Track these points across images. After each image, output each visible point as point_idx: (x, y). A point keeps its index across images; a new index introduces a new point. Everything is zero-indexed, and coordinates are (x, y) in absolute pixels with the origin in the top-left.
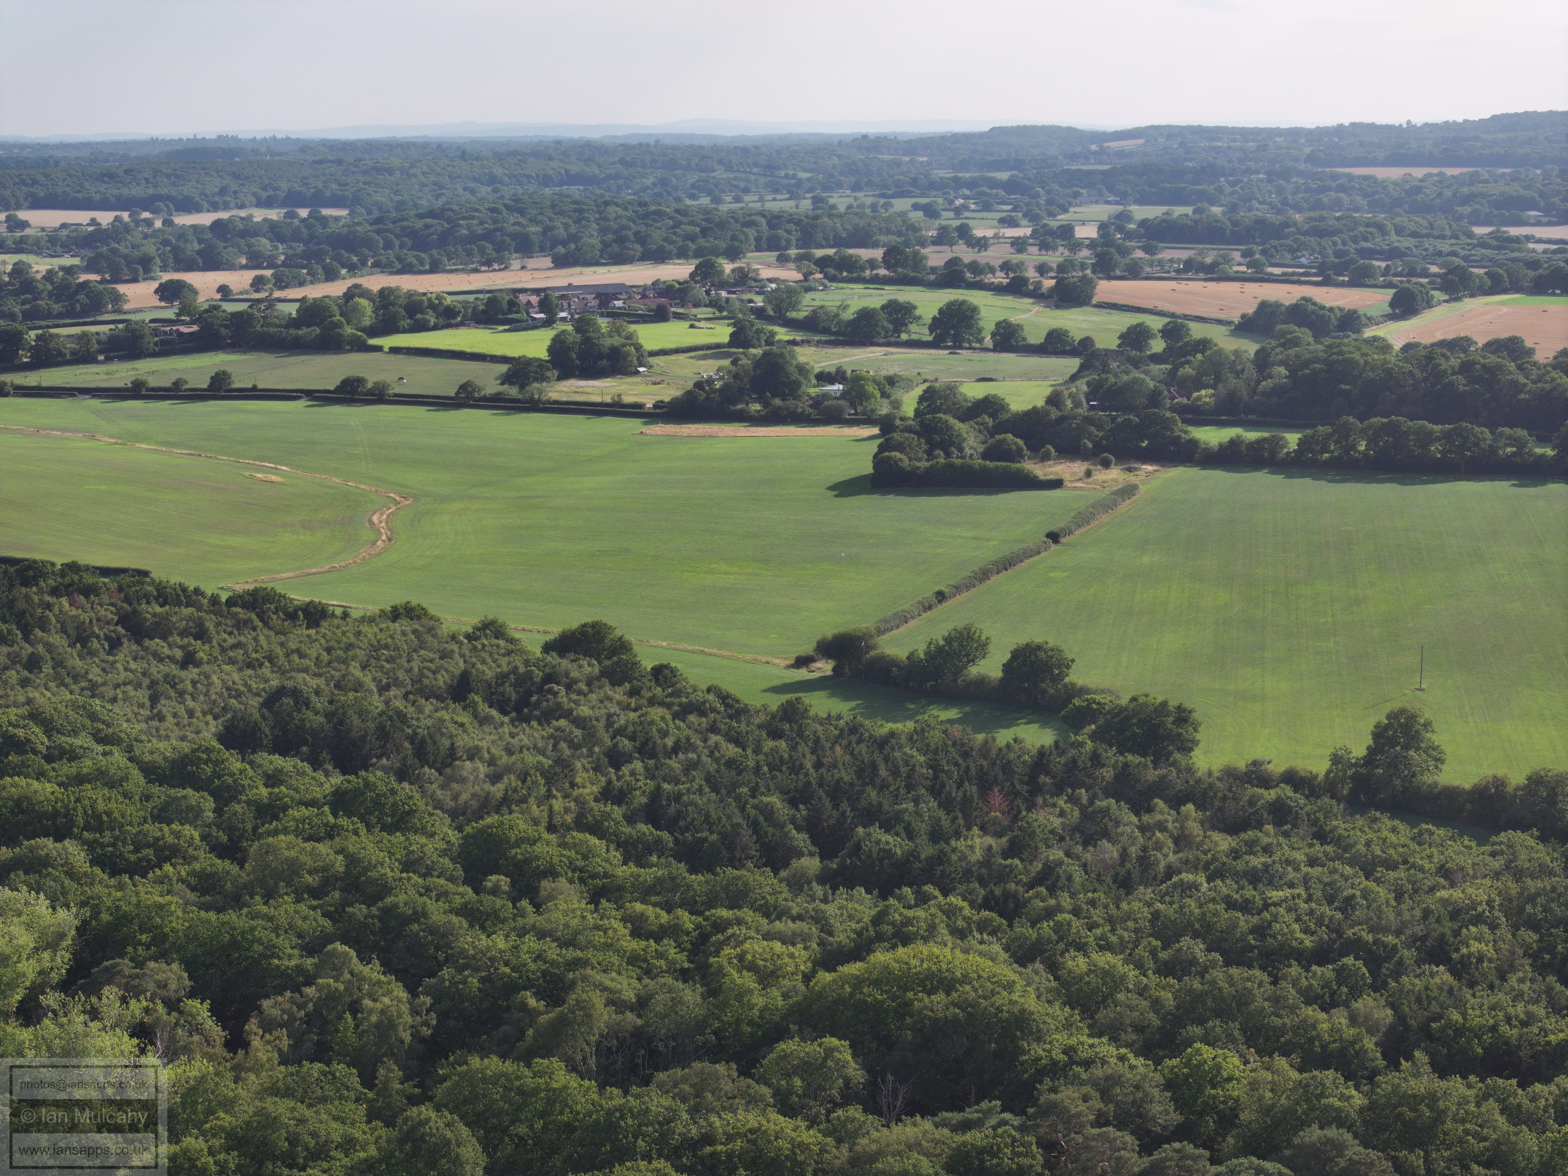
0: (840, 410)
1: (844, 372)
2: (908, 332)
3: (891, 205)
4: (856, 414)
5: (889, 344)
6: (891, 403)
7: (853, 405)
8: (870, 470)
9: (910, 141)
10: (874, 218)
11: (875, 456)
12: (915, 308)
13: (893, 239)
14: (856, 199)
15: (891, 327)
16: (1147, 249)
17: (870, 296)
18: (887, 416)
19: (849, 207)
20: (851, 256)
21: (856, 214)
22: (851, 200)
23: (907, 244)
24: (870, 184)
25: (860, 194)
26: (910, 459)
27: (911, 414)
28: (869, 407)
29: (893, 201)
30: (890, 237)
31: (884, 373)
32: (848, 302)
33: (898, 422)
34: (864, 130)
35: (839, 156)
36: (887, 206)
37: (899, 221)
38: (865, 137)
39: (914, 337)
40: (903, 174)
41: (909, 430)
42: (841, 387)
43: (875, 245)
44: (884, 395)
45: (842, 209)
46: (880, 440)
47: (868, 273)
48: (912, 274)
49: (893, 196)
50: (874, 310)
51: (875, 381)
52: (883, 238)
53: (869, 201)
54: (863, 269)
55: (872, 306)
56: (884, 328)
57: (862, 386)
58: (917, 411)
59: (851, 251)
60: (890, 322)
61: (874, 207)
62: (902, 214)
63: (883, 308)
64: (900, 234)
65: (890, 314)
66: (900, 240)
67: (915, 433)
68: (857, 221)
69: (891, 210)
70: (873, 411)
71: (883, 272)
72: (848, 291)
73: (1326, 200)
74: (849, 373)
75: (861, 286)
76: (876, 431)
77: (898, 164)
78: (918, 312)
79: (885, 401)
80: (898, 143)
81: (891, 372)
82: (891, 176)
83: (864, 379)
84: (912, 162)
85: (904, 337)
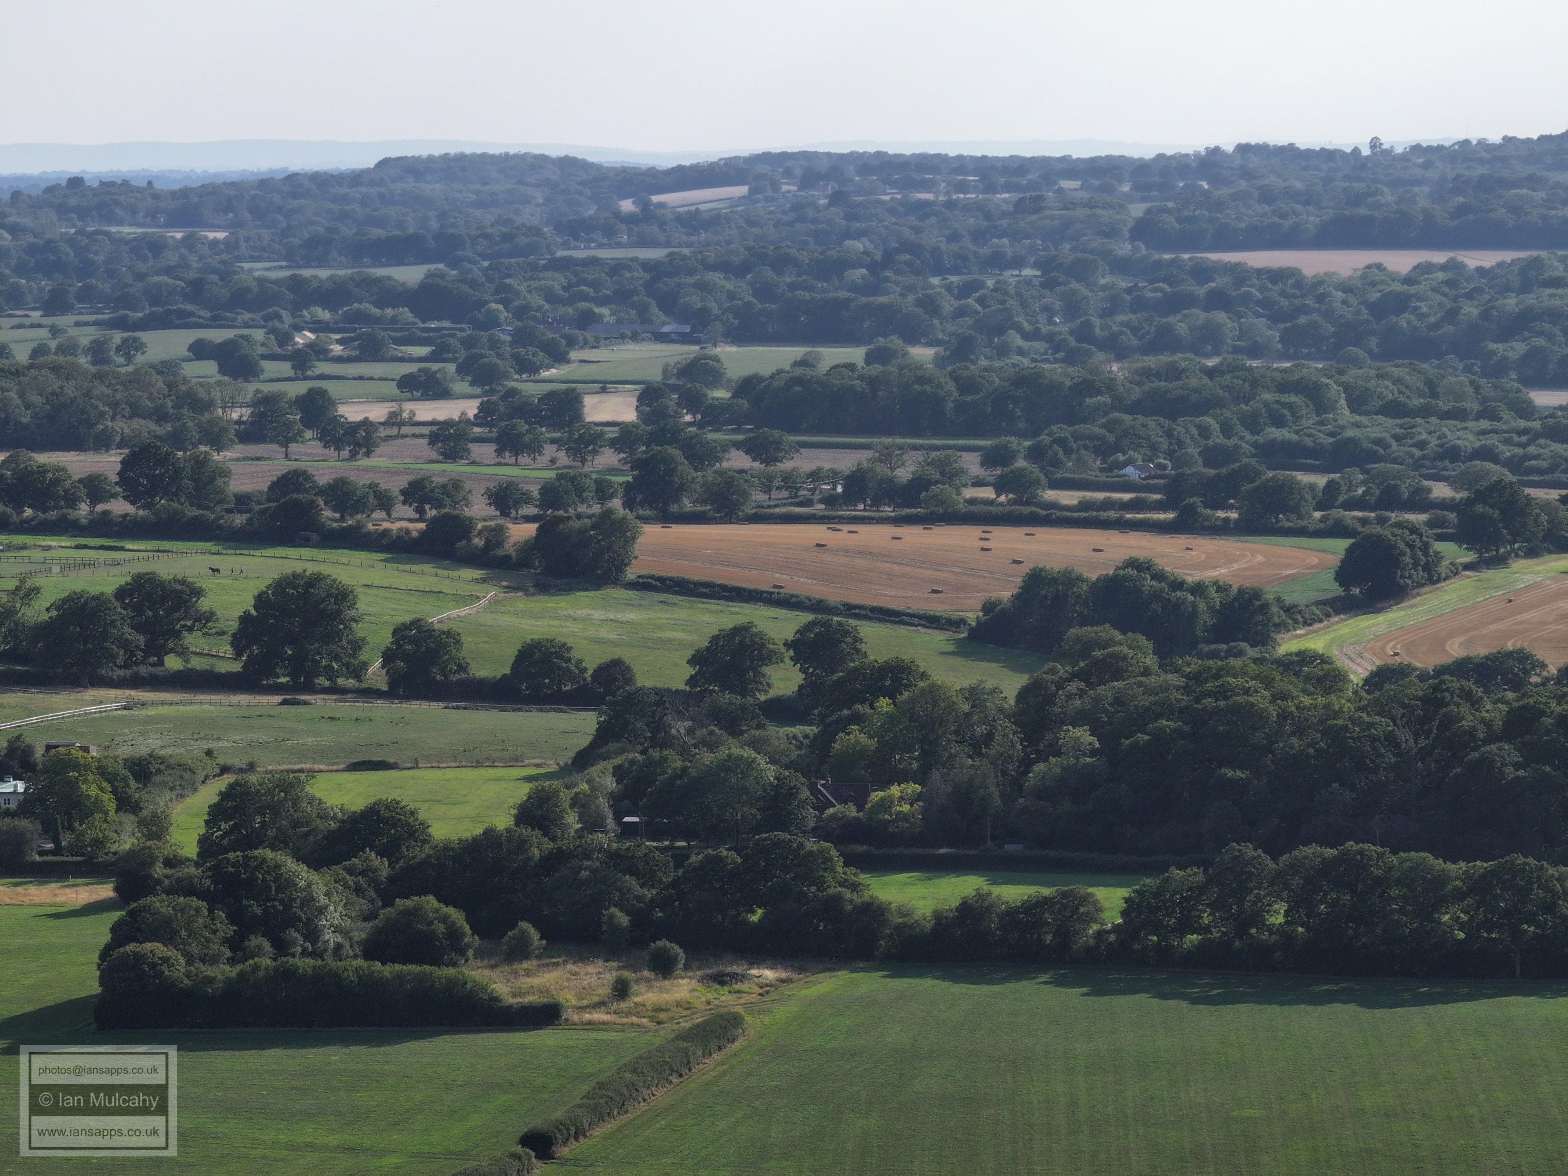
0: (19, 841)
1: (28, 751)
2: (183, 653)
3: (140, 347)
4: (57, 851)
5: (135, 682)
6: (141, 823)
7: (50, 830)
8: (94, 987)
9: (185, 193)
10: (100, 377)
11: (105, 954)
12: (198, 593)
13: (146, 428)
14: (55, 331)
15: (141, 639)
16: (755, 449)
17: (91, 565)
18: (132, 854)
19: (39, 351)
20: (43, 469)
21: (55, 369)
22: (43, 334)
23: (178, 439)
24: (87, 296)
25: (64, 321)
26: (190, 959)
27: (190, 849)
28: (90, 835)
29: (144, 336)
30: (138, 423)
31: (124, 751)
32: (39, 581)
33: (159, 870)
34: (72, 167)
35: (14, 230)
36: (129, 348)
37: (159, 383)
38: (76, 182)
39: (197, 663)
40: (168, 271)
41: (186, 888)
42: (21, 786)
43: (103, 443)
44: (125, 804)
45: (22, 355)
46: (116, 915)
47: (83, 509)
48: (192, 512)
49: (146, 325)
50: (99, 599)
51: (103, 772)
52: (121, 426)
53: (86, 336)
54: (72, 501)
55: (95, 590)
56: (125, 644)
57: (73, 784)
58: (203, 841)
59: (43, 458)
60: (137, 628)
61: (98, 351)
62: (167, 368)
63: (121, 593)
64: (160, 416)
65: (138, 609)
66: (160, 431)
67: (202, 895)
68: (55, 384)
69: (140, 358)
70: (98, 843)
71: (120, 507)
72: (37, 555)
73: (1182, 328)
74: (39, 752)
75: (67, 542)
76: (106, 891)
77: (157, 247)
78: (205, 604)
79: (129, 821)
80: (156, 196)
81: (142, 751)
82: (140, 277)
83: (76, 766)
84: (190, 242)
85: (173, 663)
